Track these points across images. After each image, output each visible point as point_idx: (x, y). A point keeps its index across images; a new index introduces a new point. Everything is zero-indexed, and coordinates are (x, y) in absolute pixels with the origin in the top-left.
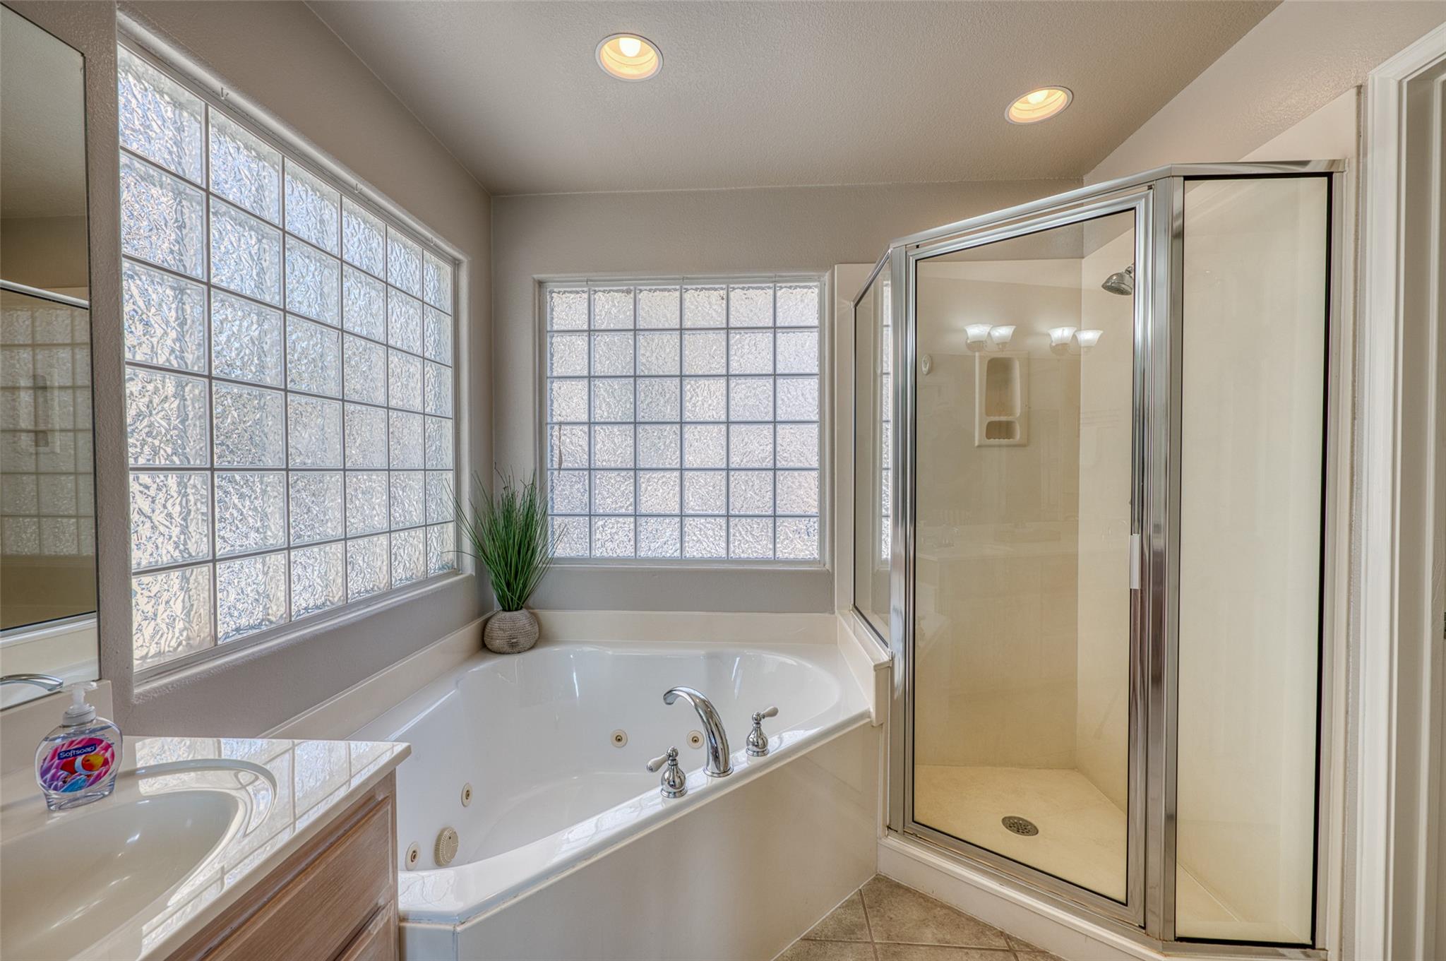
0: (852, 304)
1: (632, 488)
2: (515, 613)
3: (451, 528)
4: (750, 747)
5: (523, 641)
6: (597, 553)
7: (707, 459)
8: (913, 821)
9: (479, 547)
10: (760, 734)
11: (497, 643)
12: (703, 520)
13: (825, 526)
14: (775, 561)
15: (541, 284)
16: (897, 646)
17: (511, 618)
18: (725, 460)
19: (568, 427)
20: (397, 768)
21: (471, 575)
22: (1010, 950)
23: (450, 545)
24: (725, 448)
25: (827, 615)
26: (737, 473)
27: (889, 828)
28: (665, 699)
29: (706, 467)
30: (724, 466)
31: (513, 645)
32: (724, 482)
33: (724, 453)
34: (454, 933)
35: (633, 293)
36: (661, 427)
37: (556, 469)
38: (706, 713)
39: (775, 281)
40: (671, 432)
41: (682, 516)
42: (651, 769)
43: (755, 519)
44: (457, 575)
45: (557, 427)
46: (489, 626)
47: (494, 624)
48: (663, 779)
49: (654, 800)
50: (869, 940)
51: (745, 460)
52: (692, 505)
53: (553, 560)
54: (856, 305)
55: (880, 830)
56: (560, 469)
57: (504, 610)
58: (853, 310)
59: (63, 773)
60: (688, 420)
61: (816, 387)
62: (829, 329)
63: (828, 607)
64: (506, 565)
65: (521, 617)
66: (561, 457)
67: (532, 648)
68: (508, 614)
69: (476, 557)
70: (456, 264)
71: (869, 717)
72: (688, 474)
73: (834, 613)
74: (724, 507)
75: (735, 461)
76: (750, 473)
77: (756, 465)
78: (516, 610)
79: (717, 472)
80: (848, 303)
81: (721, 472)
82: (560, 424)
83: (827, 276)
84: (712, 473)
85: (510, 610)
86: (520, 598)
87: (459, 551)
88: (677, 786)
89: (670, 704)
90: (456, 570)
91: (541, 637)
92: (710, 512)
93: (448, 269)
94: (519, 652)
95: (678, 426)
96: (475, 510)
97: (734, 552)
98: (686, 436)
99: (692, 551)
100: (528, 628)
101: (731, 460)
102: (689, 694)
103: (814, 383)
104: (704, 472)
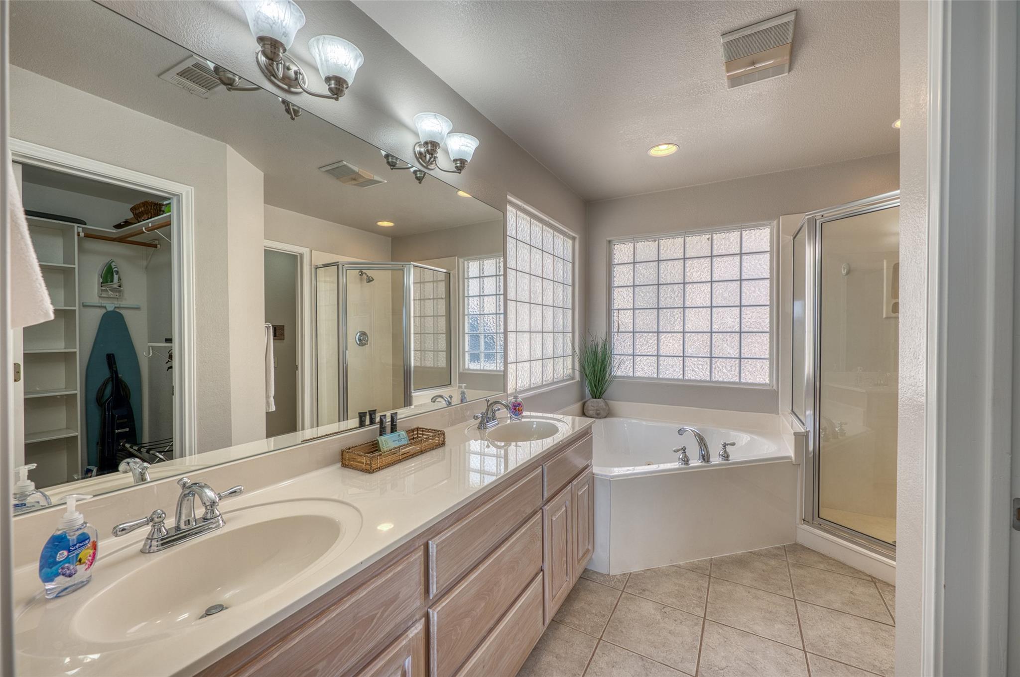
0: (792, 237)
1: (656, 342)
2: (598, 400)
3: (570, 358)
4: (721, 457)
5: (603, 413)
6: (638, 374)
7: (699, 327)
8: (819, 517)
9: (582, 367)
10: (725, 452)
11: (591, 413)
12: (696, 359)
13: (773, 364)
14: (740, 383)
15: (610, 242)
16: (810, 427)
17: (596, 401)
18: (709, 327)
19: (622, 311)
20: (593, 425)
21: (578, 381)
22: (873, 581)
23: (570, 366)
24: (710, 320)
25: (774, 415)
26: (717, 334)
27: (804, 520)
28: (678, 433)
29: (698, 331)
30: (709, 330)
31: (598, 414)
32: (709, 339)
33: (709, 323)
34: (610, 480)
35: (657, 241)
36: (672, 310)
37: (616, 332)
38: (699, 438)
39: (741, 229)
40: (678, 313)
41: (684, 357)
42: (675, 451)
43: (728, 360)
44: (573, 380)
45: (616, 311)
46: (586, 405)
47: (589, 404)
48: (679, 459)
49: (675, 465)
50: (786, 560)
51: (722, 327)
52: (689, 351)
53: (615, 377)
54: (794, 238)
55: (798, 521)
56: (618, 332)
57: (593, 398)
58: (792, 241)
59: (514, 411)
60: (688, 306)
61: (768, 285)
62: (776, 252)
63: (775, 410)
64: (594, 376)
65: (600, 401)
66: (619, 326)
67: (605, 417)
68: (595, 400)
69: (581, 372)
70: (574, 239)
71: (791, 459)
72: (687, 335)
73: (778, 414)
74: (709, 353)
75: (715, 327)
76: (725, 334)
77: (728, 330)
78: (599, 398)
79: (704, 334)
80: (789, 237)
81: (707, 334)
82: (619, 310)
83: (775, 222)
84: (702, 334)
85: (596, 398)
86: (600, 393)
87: (573, 369)
88: (686, 461)
89: (681, 435)
90: (573, 378)
91: (609, 413)
92: (700, 355)
93: (571, 242)
94: (600, 418)
95: (682, 310)
96: (580, 350)
97: (715, 377)
98: (686, 314)
99: (690, 375)
100: (604, 407)
101: (713, 327)
102: (691, 430)
103: (767, 283)
104: (697, 334)
